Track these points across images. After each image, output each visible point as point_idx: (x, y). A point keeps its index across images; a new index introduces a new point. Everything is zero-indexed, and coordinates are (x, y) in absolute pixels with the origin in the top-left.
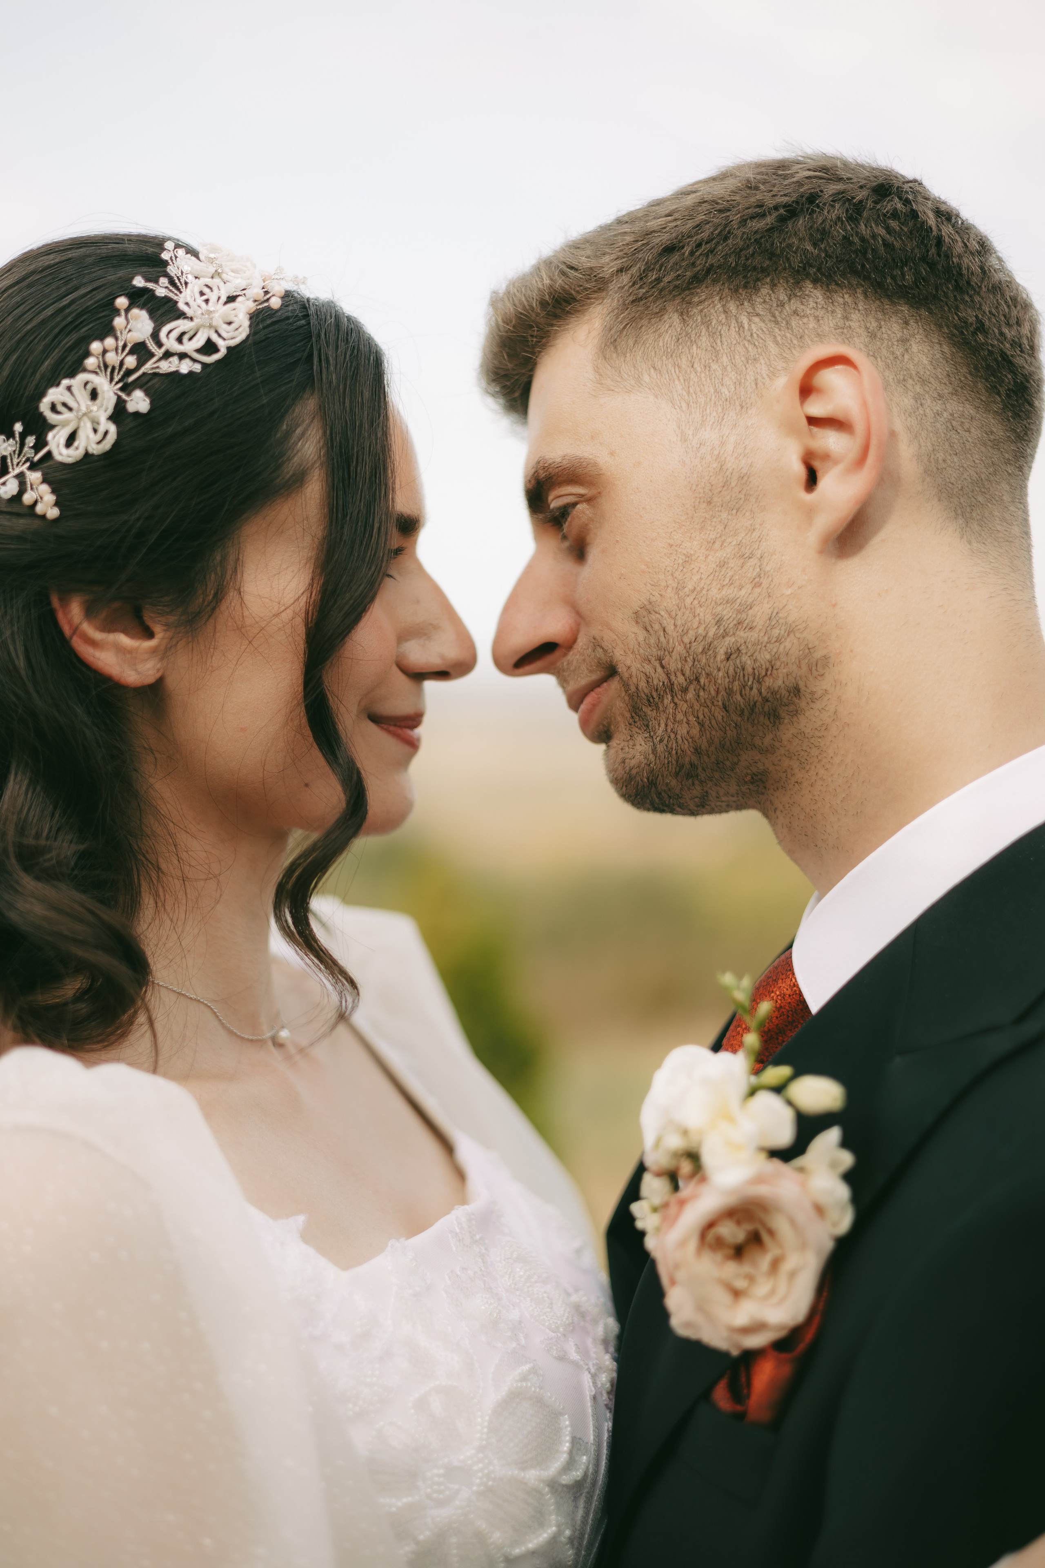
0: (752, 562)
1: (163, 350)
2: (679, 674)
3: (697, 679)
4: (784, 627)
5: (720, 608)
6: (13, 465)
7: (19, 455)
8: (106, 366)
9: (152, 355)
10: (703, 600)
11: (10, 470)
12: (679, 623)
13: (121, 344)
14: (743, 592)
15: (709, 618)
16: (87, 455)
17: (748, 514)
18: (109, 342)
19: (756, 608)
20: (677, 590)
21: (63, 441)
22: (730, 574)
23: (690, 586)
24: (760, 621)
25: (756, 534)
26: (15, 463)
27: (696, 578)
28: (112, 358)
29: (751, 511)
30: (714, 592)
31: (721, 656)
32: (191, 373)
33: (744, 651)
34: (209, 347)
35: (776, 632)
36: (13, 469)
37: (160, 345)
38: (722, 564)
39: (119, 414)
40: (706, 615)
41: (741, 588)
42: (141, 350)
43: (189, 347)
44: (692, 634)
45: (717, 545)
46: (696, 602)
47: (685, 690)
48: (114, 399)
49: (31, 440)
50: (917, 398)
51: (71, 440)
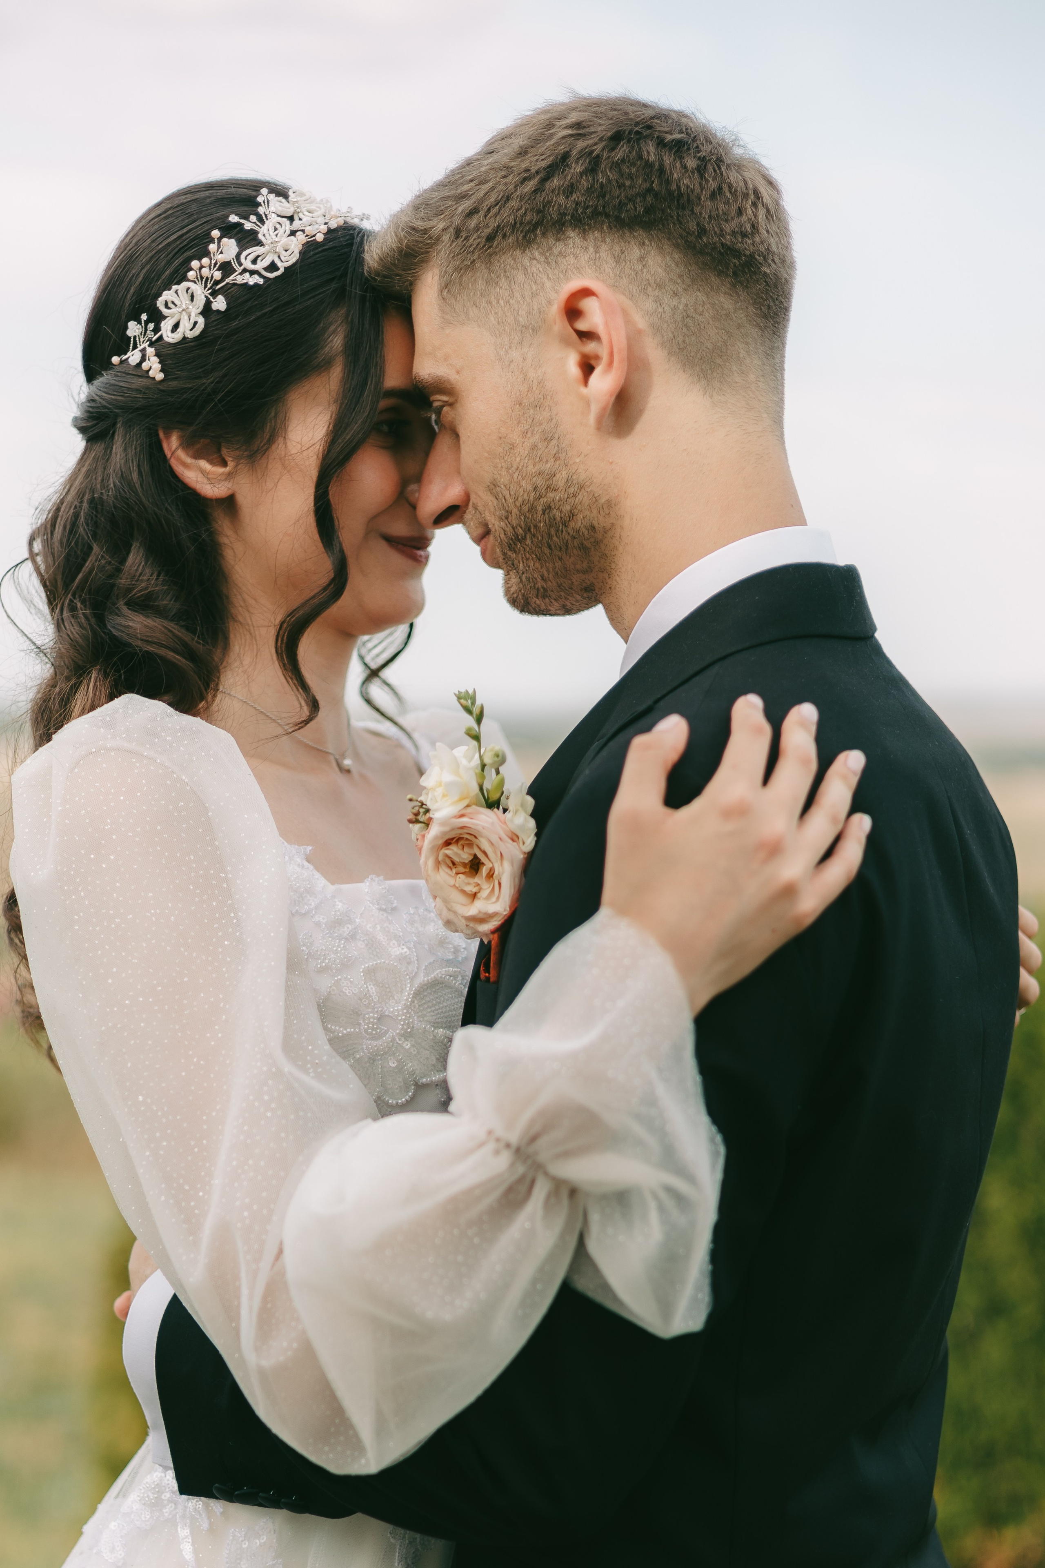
0: (554, 442)
1: (242, 267)
2: (519, 528)
3: (529, 530)
4: (577, 486)
5: (534, 479)
6: (140, 342)
7: (144, 336)
8: (202, 278)
9: (235, 271)
10: (524, 475)
11: (138, 346)
12: (512, 493)
13: (213, 262)
14: (548, 466)
15: (530, 488)
16: (184, 338)
17: (547, 408)
18: (205, 261)
19: (558, 476)
20: (508, 469)
21: (170, 328)
22: (540, 453)
23: (515, 466)
24: (561, 484)
25: (554, 421)
26: (141, 341)
27: (518, 459)
28: (205, 272)
29: (549, 406)
30: (530, 467)
31: (540, 513)
32: (256, 285)
33: (553, 507)
34: (272, 267)
35: (572, 490)
36: (140, 345)
37: (240, 264)
38: (534, 447)
39: (207, 311)
40: (527, 485)
41: (547, 462)
42: (226, 268)
43: (260, 266)
44: (520, 499)
45: (529, 435)
46: (520, 477)
47: (525, 538)
48: (204, 300)
49: (151, 326)
50: (658, 301)
51: (176, 327)
